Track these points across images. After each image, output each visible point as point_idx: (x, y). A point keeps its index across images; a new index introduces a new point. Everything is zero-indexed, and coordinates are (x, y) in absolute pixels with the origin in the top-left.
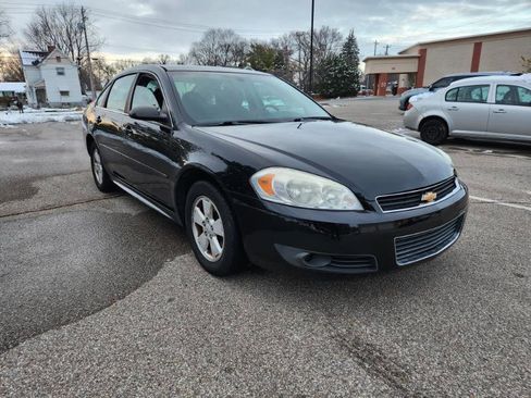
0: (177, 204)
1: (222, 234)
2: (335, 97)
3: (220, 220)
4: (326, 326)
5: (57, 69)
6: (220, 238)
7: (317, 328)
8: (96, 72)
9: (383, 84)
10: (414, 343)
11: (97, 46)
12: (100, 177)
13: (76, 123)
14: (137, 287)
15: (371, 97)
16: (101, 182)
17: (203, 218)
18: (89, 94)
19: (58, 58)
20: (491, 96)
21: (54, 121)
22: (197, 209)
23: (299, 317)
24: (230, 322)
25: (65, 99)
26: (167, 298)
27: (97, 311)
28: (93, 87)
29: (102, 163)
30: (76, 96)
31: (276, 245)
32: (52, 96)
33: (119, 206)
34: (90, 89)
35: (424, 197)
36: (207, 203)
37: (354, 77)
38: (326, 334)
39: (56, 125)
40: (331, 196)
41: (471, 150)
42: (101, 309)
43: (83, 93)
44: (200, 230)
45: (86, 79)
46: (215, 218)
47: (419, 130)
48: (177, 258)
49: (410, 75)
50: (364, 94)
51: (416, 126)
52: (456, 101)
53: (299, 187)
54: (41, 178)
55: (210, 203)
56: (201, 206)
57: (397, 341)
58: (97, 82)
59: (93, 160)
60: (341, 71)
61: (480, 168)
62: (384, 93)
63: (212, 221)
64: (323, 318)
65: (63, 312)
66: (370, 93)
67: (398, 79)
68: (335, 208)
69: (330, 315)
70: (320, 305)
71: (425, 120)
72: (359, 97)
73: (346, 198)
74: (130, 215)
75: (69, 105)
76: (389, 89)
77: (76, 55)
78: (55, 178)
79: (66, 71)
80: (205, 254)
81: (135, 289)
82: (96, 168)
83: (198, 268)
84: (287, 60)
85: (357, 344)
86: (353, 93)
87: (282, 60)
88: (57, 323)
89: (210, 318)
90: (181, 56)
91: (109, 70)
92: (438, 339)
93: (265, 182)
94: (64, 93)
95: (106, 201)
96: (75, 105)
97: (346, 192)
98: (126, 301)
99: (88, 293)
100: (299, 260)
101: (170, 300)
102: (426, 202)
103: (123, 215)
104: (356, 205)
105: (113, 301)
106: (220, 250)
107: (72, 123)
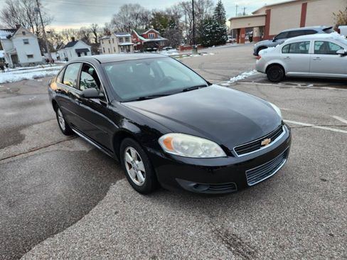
0: (115, 149)
1: (144, 170)
2: (211, 46)
3: (141, 162)
4: (208, 224)
5: (24, 40)
6: (142, 172)
7: (204, 226)
8: (49, 39)
9: (243, 36)
10: (260, 232)
11: (48, 22)
12: (63, 126)
13: (41, 80)
14: (95, 205)
15: (235, 44)
16: (64, 129)
17: (132, 159)
18: (47, 55)
19: (24, 33)
20: (311, 48)
21: (26, 79)
22: (127, 154)
23: (193, 219)
24: (152, 225)
25: (31, 60)
26: (114, 211)
27: (74, 223)
28: (49, 50)
29: (64, 118)
30: (38, 57)
31: (176, 179)
32: (22, 59)
33: (77, 146)
34: (46, 52)
35: (263, 143)
36: (133, 151)
37: (223, 32)
38: (209, 230)
39: (27, 83)
40: (207, 148)
41: (299, 85)
42: (76, 222)
43: (43, 55)
44: (130, 166)
45: (43, 45)
46: (139, 160)
47: (266, 72)
48: (118, 182)
49: (261, 28)
50: (231, 42)
51: (264, 71)
52: (289, 52)
53: (188, 144)
54: (25, 126)
55: (135, 151)
56: (129, 152)
57: (250, 231)
58: (51, 46)
59: (58, 115)
60: (214, 28)
61: (305, 99)
62: (243, 41)
63: (137, 162)
64: (207, 219)
65: (53, 226)
66: (234, 42)
67: (252, 30)
68: (210, 156)
69: (212, 217)
70: (205, 210)
71: (269, 66)
72: (228, 45)
73: (216, 150)
74: (84, 152)
75: (34, 64)
76: (247, 38)
77: (35, 29)
78: (34, 126)
79: (30, 41)
80: (134, 180)
81: (94, 206)
82: (60, 120)
83: (131, 189)
84: (178, 22)
85: (227, 235)
86: (223, 42)
87: (174, 22)
88: (51, 233)
89: (141, 224)
90: (106, 24)
91: (58, 37)
92: (274, 228)
93: (167, 142)
94: (30, 56)
95: (68, 142)
96: (38, 63)
97: (216, 146)
98: (90, 215)
99: (67, 211)
100: (191, 187)
101: (116, 213)
102: (264, 145)
103: (81, 152)
104: (222, 153)
105: (82, 216)
106: (143, 179)
107: (39, 80)
